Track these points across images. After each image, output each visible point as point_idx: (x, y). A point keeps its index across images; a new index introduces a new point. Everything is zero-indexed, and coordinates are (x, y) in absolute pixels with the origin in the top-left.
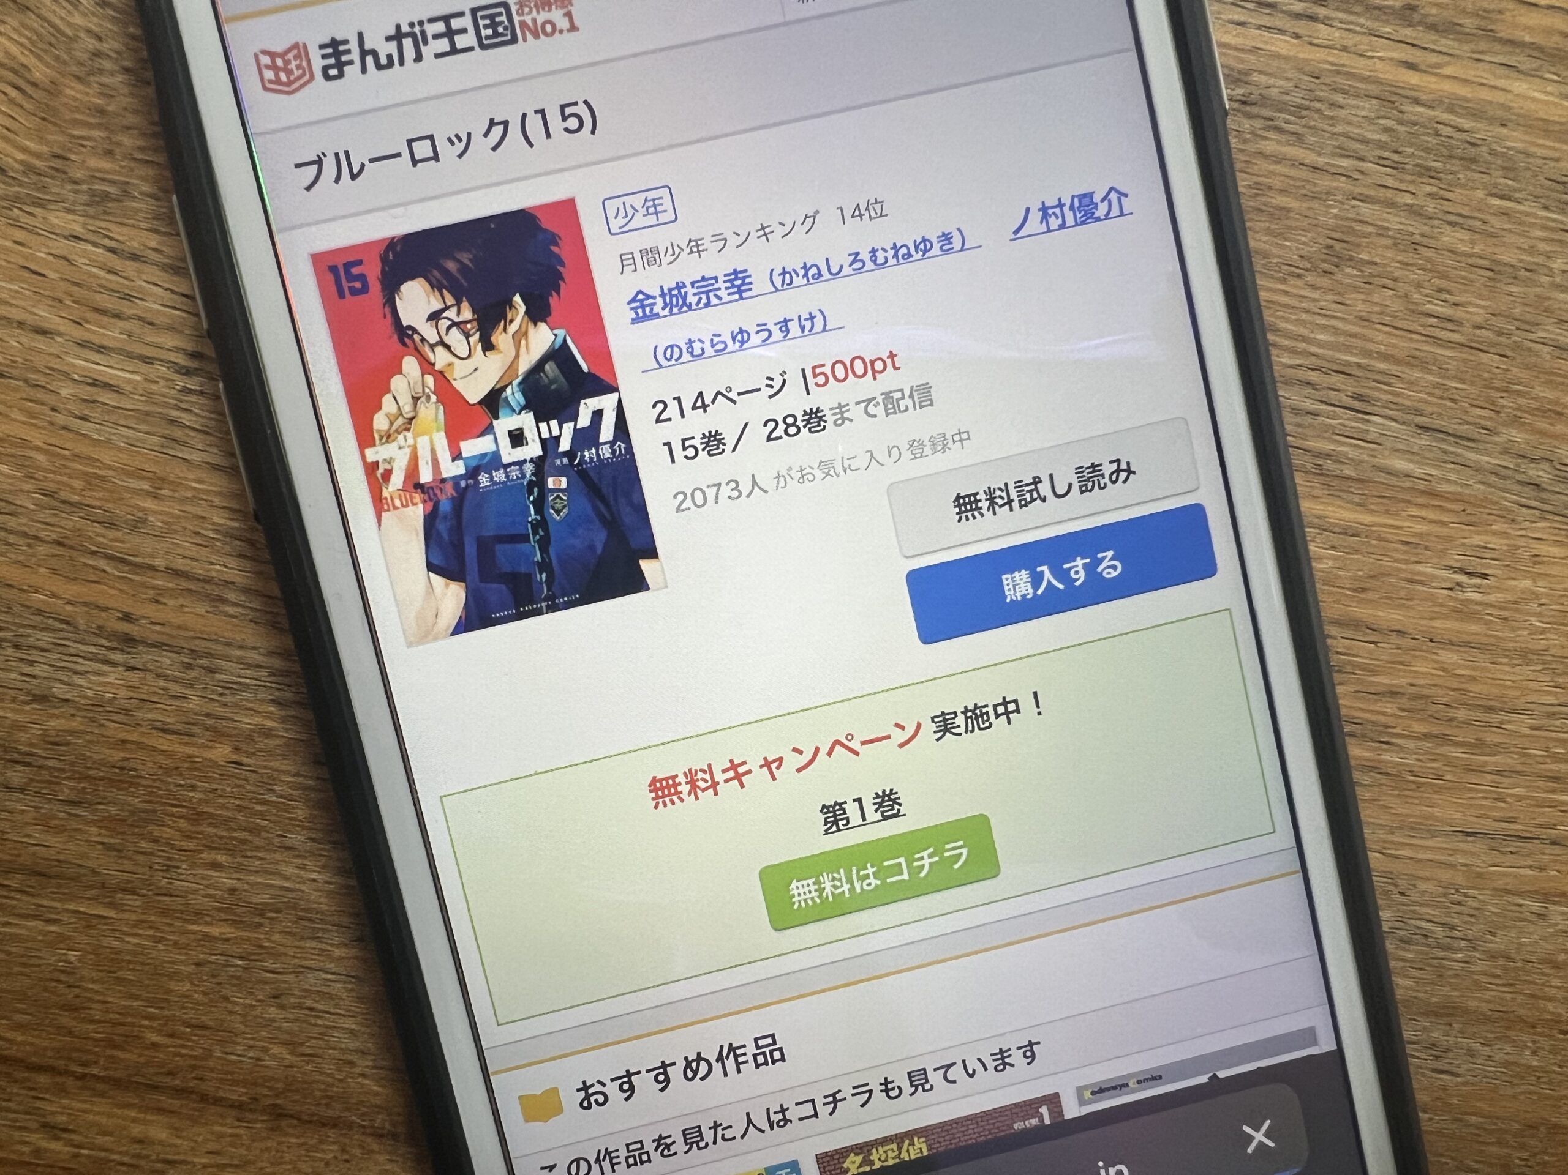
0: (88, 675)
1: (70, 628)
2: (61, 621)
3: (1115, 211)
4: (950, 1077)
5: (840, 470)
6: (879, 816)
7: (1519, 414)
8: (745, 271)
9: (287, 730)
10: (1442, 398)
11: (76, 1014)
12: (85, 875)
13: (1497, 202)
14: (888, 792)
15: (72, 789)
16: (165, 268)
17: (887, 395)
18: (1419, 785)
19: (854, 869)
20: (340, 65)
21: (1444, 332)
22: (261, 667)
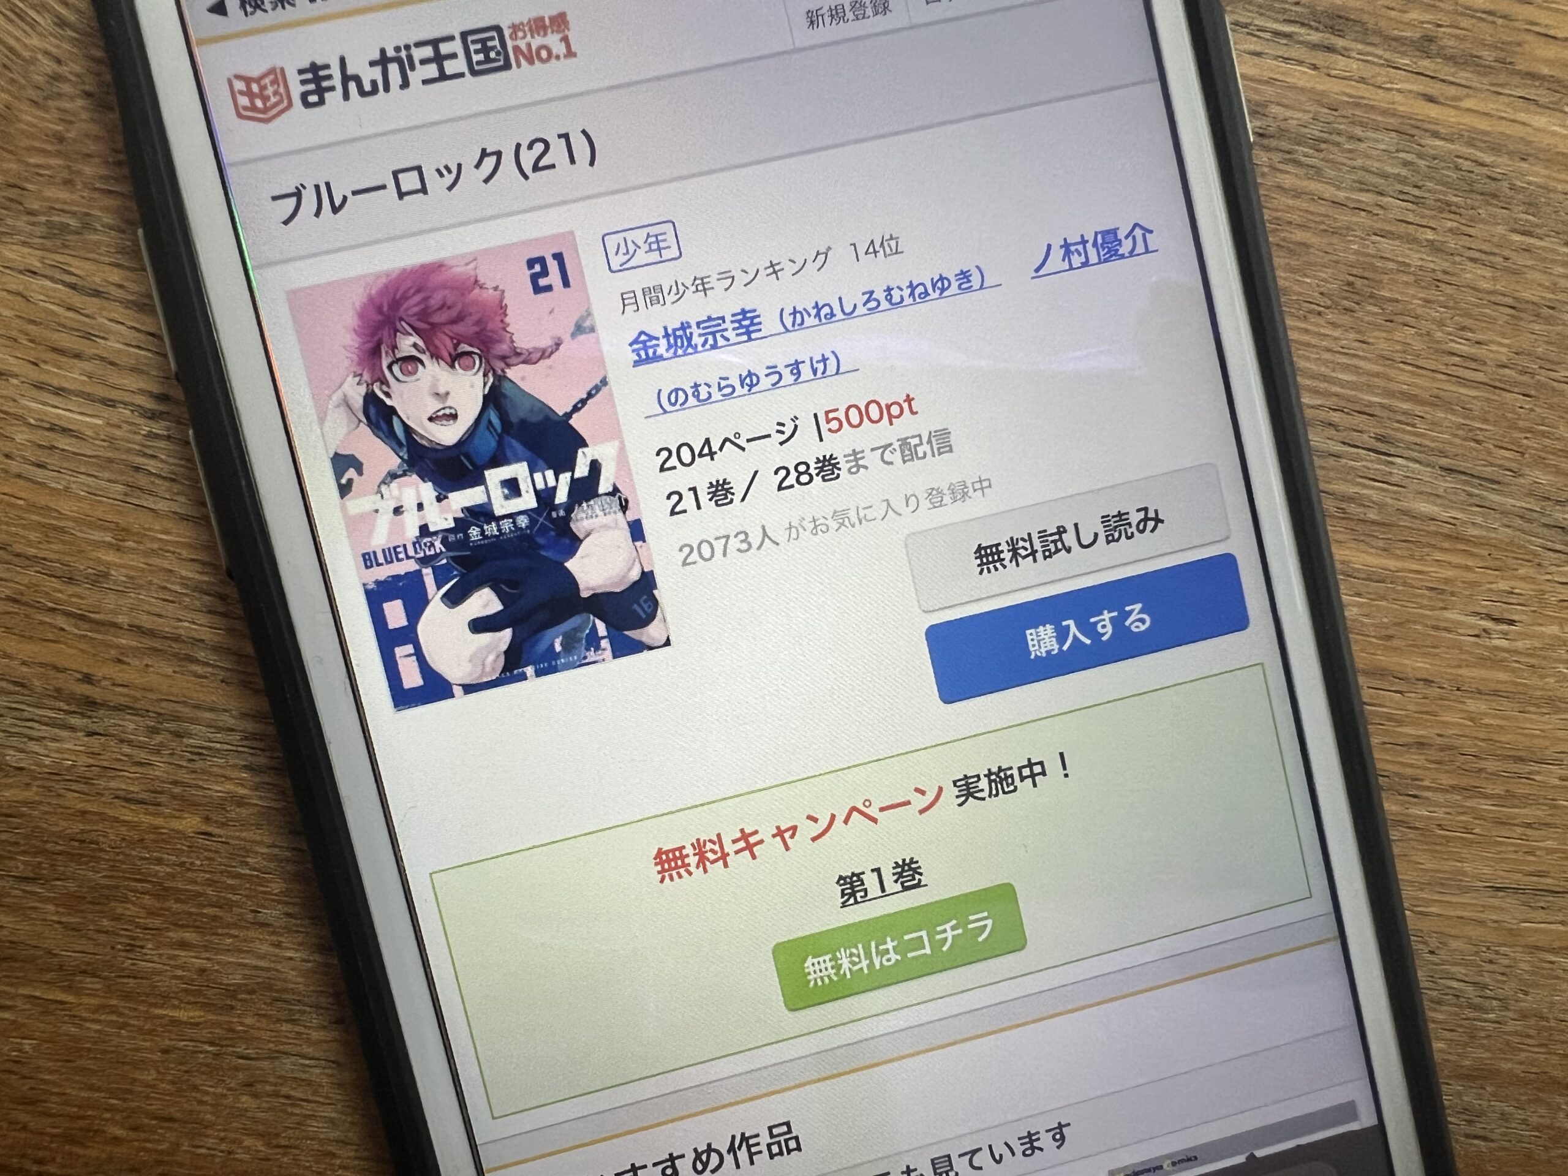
0: (46, 742)
1: (27, 692)
2: (16, 683)
3: (1140, 248)
4: (975, 1164)
5: (854, 520)
6: (899, 887)
7: (1543, 454)
8: (755, 311)
9: (261, 798)
10: (1465, 439)
11: (30, 1108)
12: (41, 957)
13: (1516, 238)
14: (908, 861)
15: (24, 863)
16: (128, 304)
17: (904, 442)
18: (1448, 839)
19: (873, 944)
20: (321, 92)
21: (1467, 371)
22: (232, 730)
